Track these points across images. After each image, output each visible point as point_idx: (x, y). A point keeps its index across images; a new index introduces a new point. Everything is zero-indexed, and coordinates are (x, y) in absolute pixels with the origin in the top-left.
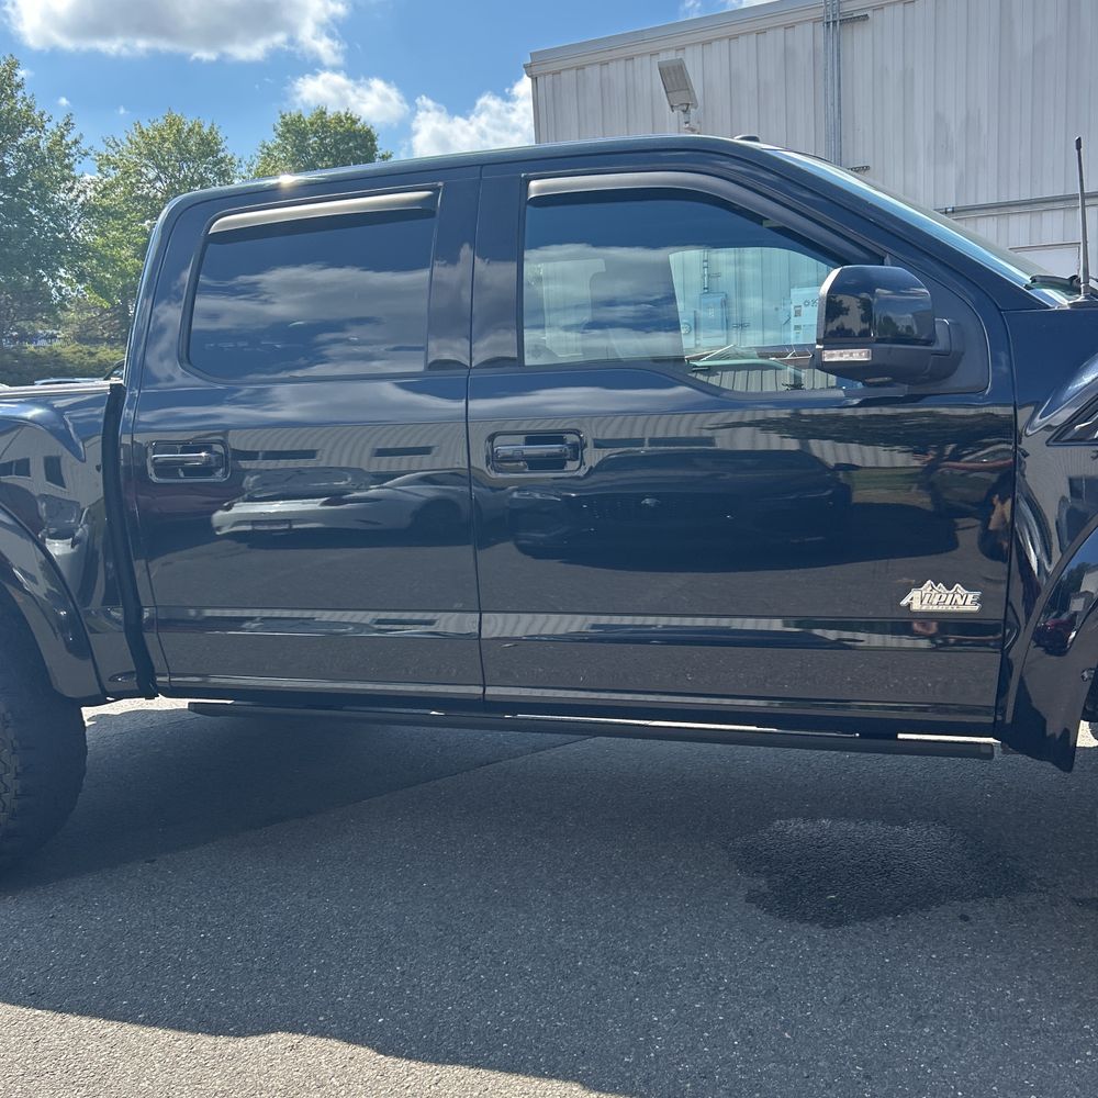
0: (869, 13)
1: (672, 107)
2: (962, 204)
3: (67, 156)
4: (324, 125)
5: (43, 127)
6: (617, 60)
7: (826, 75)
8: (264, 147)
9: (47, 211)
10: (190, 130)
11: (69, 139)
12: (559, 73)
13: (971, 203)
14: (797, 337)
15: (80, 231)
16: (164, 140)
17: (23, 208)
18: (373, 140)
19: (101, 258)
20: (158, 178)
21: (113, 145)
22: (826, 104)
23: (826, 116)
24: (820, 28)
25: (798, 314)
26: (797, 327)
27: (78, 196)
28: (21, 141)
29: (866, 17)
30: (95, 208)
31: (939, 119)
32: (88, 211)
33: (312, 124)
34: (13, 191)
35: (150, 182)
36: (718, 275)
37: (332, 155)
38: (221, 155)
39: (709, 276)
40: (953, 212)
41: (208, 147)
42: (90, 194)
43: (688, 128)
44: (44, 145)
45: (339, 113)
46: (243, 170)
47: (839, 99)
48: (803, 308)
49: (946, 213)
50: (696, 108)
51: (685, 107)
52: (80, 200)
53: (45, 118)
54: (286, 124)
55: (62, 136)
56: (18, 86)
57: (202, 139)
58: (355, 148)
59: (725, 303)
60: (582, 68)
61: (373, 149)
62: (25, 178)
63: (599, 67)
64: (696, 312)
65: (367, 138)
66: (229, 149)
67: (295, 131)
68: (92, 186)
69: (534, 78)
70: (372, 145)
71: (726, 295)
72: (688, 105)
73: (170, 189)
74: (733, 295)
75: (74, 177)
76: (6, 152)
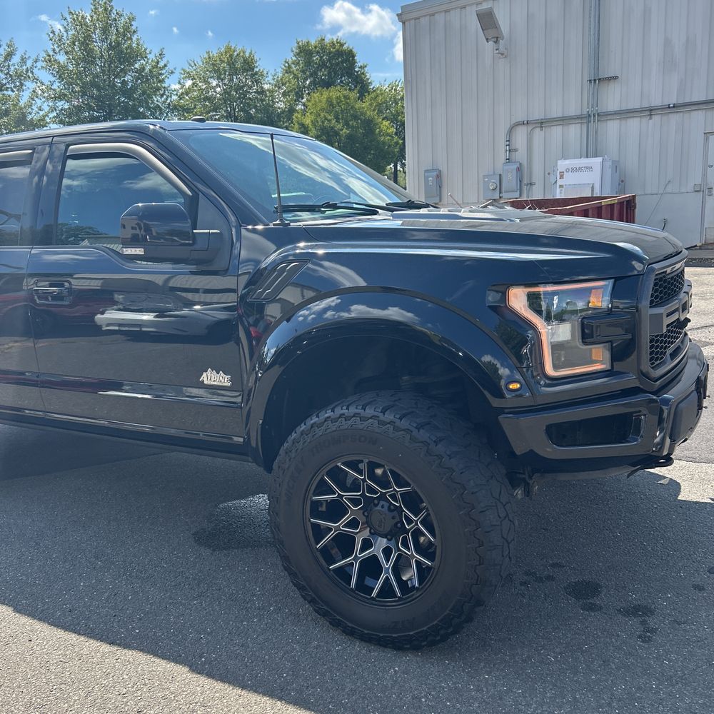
1: (487, 39)
2: (681, 101)
3: (161, 74)
4: (323, 48)
5: (146, 57)
6: (455, 8)
7: (590, 14)
8: (286, 62)
9: (149, 109)
10: (238, 55)
11: (161, 64)
12: (419, 18)
13: (687, 100)
14: (560, 193)
16: (222, 61)
17: (135, 108)
18: (353, 56)
20: (218, 85)
21: (193, 65)
22: (590, 34)
23: (590, 43)
25: (562, 177)
26: (561, 186)
27: (167, 99)
28: (137, 66)
30: (176, 107)
31: (667, 43)
32: (172, 107)
33: (316, 47)
34: (130, 97)
35: (213, 88)
36: (516, 150)
37: (327, 67)
38: (256, 70)
39: (510, 151)
40: (674, 107)
41: (248, 65)
42: (174, 97)
43: (498, 53)
44: (148, 68)
45: (333, 39)
46: (270, 77)
47: (599, 31)
48: (565, 173)
49: (669, 107)
50: (503, 39)
51: (495, 40)
52: (168, 101)
53: (148, 52)
54: (299, 47)
55: (158, 62)
56: (134, 32)
57: (244, 60)
58: (342, 62)
59: (519, 169)
60: (433, 15)
61: (354, 62)
62: (136, 89)
63: (443, 14)
64: (500, 175)
65: (350, 55)
66: (261, 66)
67: (305, 52)
68: (175, 93)
69: (404, 23)
70: (353, 59)
71: (520, 164)
72: (497, 38)
73: (225, 92)
74: (525, 164)
75: (164, 88)
76: (126, 73)
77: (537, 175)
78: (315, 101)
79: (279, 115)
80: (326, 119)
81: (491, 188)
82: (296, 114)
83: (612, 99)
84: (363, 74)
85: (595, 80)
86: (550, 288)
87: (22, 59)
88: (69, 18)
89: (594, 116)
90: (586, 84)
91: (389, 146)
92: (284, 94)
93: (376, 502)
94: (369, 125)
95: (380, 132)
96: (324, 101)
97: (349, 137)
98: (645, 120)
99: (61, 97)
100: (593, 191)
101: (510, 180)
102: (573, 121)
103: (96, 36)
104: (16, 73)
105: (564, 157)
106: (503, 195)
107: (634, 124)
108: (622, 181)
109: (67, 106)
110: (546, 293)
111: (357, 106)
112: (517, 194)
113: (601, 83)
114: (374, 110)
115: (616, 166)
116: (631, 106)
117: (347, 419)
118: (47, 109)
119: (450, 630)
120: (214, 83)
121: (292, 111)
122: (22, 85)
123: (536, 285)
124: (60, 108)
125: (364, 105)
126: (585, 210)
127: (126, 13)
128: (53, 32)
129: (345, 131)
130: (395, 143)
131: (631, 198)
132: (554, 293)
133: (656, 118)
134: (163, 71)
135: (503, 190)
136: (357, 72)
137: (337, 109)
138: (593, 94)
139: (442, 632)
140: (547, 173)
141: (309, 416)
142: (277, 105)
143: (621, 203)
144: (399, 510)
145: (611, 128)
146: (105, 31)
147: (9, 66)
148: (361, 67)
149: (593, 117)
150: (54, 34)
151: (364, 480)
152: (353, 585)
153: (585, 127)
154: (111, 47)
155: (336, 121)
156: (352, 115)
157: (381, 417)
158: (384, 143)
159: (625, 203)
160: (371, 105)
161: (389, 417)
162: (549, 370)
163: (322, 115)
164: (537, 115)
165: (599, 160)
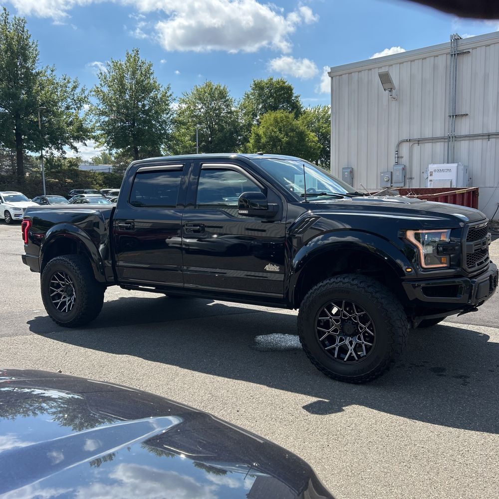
0: (470, 50)
1: (385, 89)
3: (167, 100)
4: (271, 84)
5: (159, 90)
6: (365, 70)
8: (246, 94)
9: (159, 122)
10: (216, 88)
11: (168, 94)
12: (341, 75)
14: (430, 185)
15: (170, 130)
16: (205, 92)
17: (150, 121)
18: (291, 90)
19: (177, 140)
20: (202, 108)
21: (186, 95)
22: (450, 88)
23: (450, 93)
24: (449, 56)
25: (431, 175)
26: (431, 181)
27: (170, 116)
28: (151, 95)
29: (469, 52)
30: (176, 121)
32: (173, 122)
33: (266, 84)
34: (147, 115)
35: (199, 109)
36: (402, 157)
37: (274, 97)
38: (227, 98)
39: (398, 157)
41: (222, 95)
42: (175, 115)
43: (392, 98)
44: (159, 96)
45: (278, 79)
46: (236, 104)
48: (433, 172)
50: (395, 90)
51: (390, 90)
52: (171, 118)
53: (160, 86)
54: (255, 84)
55: (166, 93)
56: (152, 73)
57: (220, 92)
58: (284, 94)
59: (404, 169)
60: (351, 73)
61: (291, 95)
62: (151, 110)
63: (357, 73)
64: (392, 172)
65: (289, 89)
66: (231, 95)
67: (259, 87)
68: (176, 112)
69: (332, 78)
70: (291, 92)
71: (405, 166)
72: (391, 89)
73: (207, 112)
74: (407, 165)
75: (169, 109)
76: (145, 99)
77: (415, 173)
78: (266, 119)
79: (241, 128)
80: (273, 131)
81: (385, 180)
82: (253, 127)
83: (464, 127)
84: (297, 101)
85: (453, 116)
86: (424, 231)
87: (83, 90)
88: (111, 65)
89: (453, 137)
90: (447, 118)
91: (314, 149)
92: (245, 114)
93: (346, 321)
94: (301, 136)
95: (308, 140)
96: (272, 119)
97: (288, 143)
98: (485, 141)
99: (103, 113)
100: (451, 184)
101: (398, 175)
102: (439, 140)
103: (128, 76)
104: (78, 98)
105: (433, 162)
106: (394, 185)
107: (478, 143)
108: (471, 178)
109: (107, 119)
110: (422, 233)
111: (294, 123)
112: (402, 185)
113: (457, 117)
114: (305, 126)
115: (467, 170)
116: (476, 132)
117: (337, 283)
118: (94, 121)
119: (380, 373)
120: (200, 106)
121: (250, 125)
122: (81, 106)
123: (418, 230)
124: (102, 120)
125: (299, 123)
126: (446, 196)
127: (147, 62)
128: (101, 73)
129: (285, 139)
130: (318, 147)
131: (476, 189)
132: (426, 233)
133: (493, 140)
134: (170, 98)
135: (393, 182)
136: (294, 100)
137: (281, 124)
138: (452, 124)
139: (376, 374)
140: (422, 172)
141: (319, 282)
142: (240, 121)
143: (469, 193)
144: (357, 324)
145: (463, 146)
146: (134, 73)
147: (73, 94)
148: (296, 97)
149: (452, 139)
150: (102, 75)
151: (342, 311)
152: (336, 356)
153: (446, 144)
154: (137, 83)
155: (280, 133)
156: (290, 129)
157: (352, 282)
158: (311, 147)
159: (471, 192)
160: (303, 122)
161: (355, 282)
162: (424, 265)
163: (271, 128)
164: (416, 136)
165: (455, 165)
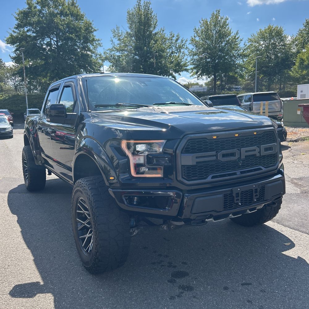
3: (236, 42)
8: (300, 30)
10: (274, 29)
21: (253, 36)
38: (283, 35)
41: (279, 34)
42: (241, 51)
44: (231, 40)
53: (231, 32)
54: (307, 22)
55: (235, 37)
56: (227, 25)
57: (277, 31)
66: (285, 33)
75: (237, 47)
87: (182, 41)
88: (202, 22)
99: (196, 54)
104: (179, 46)
120: (262, 43)
124: (195, 59)
127: (225, 17)
147: (176, 44)
150: (196, 29)
